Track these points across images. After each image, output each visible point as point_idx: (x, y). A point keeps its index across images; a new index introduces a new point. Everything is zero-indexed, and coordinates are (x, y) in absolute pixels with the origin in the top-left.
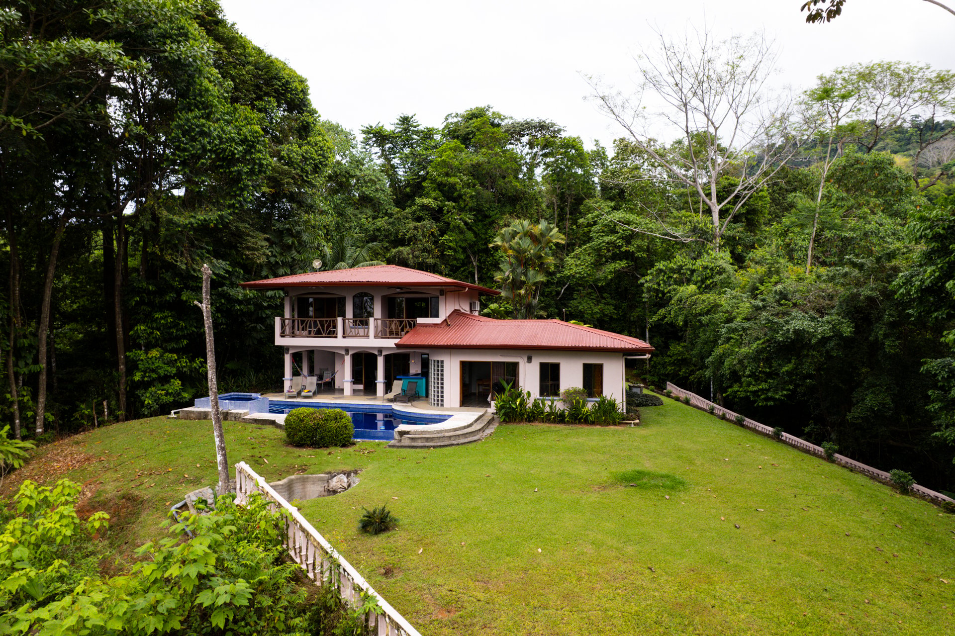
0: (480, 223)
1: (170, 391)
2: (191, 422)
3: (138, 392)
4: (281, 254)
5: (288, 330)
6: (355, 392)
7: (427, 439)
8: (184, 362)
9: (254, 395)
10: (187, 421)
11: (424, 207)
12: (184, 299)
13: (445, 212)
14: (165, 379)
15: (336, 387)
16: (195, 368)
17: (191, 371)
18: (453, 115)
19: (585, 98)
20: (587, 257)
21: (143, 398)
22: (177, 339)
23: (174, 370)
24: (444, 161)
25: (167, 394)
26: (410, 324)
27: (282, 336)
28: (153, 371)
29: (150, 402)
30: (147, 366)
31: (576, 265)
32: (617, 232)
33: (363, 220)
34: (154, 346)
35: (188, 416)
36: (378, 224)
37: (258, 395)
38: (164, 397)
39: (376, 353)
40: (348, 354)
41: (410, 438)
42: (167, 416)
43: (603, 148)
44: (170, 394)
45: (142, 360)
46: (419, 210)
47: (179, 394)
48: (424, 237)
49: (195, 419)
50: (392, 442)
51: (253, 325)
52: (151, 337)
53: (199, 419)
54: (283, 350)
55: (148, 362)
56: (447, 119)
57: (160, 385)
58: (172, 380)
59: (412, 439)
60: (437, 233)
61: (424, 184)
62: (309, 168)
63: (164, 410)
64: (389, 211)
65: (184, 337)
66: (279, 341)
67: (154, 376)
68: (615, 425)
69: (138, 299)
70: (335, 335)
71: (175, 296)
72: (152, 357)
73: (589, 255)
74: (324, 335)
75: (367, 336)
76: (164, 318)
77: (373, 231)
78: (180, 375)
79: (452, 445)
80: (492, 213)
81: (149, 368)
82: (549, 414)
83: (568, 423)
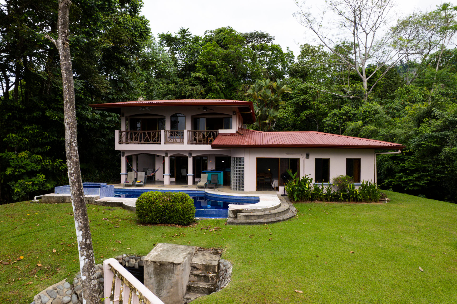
0: (227, 89)
1: (36, 182)
2: (51, 205)
3: (9, 183)
4: (116, 94)
5: (124, 140)
6: (171, 182)
7: (259, 216)
8: (47, 161)
9: (102, 184)
10: (47, 205)
11: (197, 78)
12: (48, 115)
13: (209, 81)
14: (32, 174)
15: (156, 180)
16: (56, 166)
17: (53, 169)
18: (209, 31)
19: (294, 14)
20: (290, 108)
21: (12, 187)
22: (43, 145)
23: (39, 167)
24: (208, 52)
25: (33, 184)
26: (213, 134)
27: (120, 144)
28: (22, 167)
29: (19, 190)
30: (17, 163)
31: (284, 112)
32: (308, 93)
33: (161, 85)
34: (24, 150)
35: (49, 201)
36: (170, 87)
37: (105, 184)
38: (31, 187)
39: (187, 155)
40: (167, 156)
41: (244, 216)
42: (30, 201)
43: (291, 51)
44: (36, 185)
45: (13, 159)
46: (194, 80)
47: (43, 185)
48: (197, 95)
49: (54, 203)
50: (229, 220)
51: (97, 139)
52: (21, 143)
53: (58, 203)
54: (121, 153)
55: (18, 161)
56: (205, 33)
57: (28, 178)
58: (38, 175)
59: (247, 216)
60: (204, 93)
61: (196, 65)
62: (137, 34)
63: (29, 196)
64: (175, 80)
65: (47, 144)
66: (118, 147)
67: (23, 171)
68: (376, 202)
69: (11, 114)
70: (159, 142)
71: (41, 113)
72: (22, 157)
73: (291, 107)
74: (151, 142)
75: (183, 143)
76: (32, 129)
77: (167, 91)
78: (44, 171)
79: (279, 221)
80: (234, 84)
81: (19, 165)
82: (326, 195)
83: (342, 201)
